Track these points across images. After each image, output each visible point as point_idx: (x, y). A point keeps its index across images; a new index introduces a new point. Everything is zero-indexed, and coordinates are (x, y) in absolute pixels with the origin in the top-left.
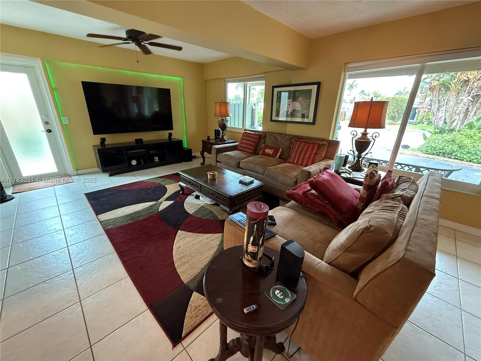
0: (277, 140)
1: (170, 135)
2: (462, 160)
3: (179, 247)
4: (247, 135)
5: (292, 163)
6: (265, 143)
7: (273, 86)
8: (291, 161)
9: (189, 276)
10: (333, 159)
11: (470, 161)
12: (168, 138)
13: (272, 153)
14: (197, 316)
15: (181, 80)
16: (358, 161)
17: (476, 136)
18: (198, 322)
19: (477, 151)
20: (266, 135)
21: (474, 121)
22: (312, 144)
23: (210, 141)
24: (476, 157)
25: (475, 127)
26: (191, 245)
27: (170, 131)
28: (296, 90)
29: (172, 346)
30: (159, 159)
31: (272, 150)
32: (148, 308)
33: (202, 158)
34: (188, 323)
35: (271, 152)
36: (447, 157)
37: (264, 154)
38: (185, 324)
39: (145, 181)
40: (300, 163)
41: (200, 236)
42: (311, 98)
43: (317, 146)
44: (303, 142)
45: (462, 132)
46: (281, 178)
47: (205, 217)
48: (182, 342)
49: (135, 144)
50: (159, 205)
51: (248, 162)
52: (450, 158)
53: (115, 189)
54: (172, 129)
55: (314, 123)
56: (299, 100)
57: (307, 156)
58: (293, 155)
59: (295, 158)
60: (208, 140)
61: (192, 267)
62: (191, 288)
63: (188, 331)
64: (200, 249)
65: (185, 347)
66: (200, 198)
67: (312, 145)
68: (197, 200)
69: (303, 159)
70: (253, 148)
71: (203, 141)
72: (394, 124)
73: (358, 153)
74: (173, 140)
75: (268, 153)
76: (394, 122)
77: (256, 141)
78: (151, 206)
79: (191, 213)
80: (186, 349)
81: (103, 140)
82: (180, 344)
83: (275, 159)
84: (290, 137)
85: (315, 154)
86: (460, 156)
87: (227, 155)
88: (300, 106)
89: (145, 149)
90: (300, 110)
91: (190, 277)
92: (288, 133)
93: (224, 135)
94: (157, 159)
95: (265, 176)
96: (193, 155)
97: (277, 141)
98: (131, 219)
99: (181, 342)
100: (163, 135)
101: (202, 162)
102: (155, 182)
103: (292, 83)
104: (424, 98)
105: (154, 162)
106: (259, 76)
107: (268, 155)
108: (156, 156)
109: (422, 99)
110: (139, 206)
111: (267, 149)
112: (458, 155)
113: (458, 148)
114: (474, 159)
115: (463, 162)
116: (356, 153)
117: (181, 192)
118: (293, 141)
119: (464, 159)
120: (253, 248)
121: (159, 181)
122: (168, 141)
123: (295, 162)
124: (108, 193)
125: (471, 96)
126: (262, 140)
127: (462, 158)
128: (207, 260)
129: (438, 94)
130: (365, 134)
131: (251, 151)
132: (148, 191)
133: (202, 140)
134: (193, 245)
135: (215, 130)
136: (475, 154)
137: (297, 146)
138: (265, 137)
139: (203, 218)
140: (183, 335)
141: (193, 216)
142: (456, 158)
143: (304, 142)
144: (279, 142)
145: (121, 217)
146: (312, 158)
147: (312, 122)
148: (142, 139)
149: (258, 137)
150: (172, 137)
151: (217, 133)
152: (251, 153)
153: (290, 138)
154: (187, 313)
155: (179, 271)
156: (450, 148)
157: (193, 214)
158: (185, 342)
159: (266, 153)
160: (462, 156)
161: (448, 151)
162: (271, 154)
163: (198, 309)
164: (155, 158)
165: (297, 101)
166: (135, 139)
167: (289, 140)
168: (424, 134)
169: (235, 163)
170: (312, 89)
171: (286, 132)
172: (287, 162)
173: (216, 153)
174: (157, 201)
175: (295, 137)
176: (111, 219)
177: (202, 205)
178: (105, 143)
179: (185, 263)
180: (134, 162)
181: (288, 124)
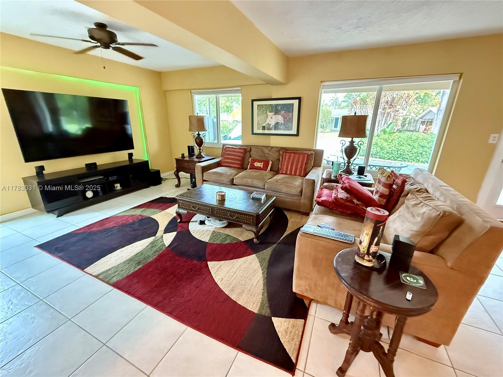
0: (264, 152)
1: (131, 155)
2: (384, 159)
3: (222, 279)
4: (226, 150)
5: (286, 174)
6: (251, 156)
7: (252, 100)
8: (284, 172)
9: (255, 305)
10: (320, 167)
11: (389, 159)
12: (128, 159)
13: (262, 166)
14: (293, 339)
15: (136, 89)
16: (348, 166)
17: (389, 139)
18: (298, 343)
19: (392, 151)
20: (251, 148)
21: (385, 128)
22: (302, 154)
23: (185, 159)
24: (393, 155)
25: (387, 133)
26: (233, 274)
27: (130, 151)
28: (278, 104)
29: (292, 376)
30: (121, 186)
31: (262, 163)
34: (290, 348)
35: (261, 165)
36: (374, 157)
37: (253, 167)
38: (287, 350)
39: (118, 215)
40: (293, 173)
41: (235, 262)
42: (293, 112)
43: (306, 156)
44: (292, 153)
45: (381, 137)
46: (285, 190)
47: (224, 241)
49: (85, 171)
50: (160, 240)
51: (243, 177)
52: (376, 158)
54: (133, 148)
56: (281, 113)
57: (299, 166)
58: (285, 166)
59: (287, 168)
60: (182, 157)
61: (251, 295)
62: (266, 315)
63: (295, 355)
64: (245, 275)
65: (303, 371)
66: (205, 222)
67: (301, 156)
68: (203, 226)
69: (296, 169)
70: (239, 162)
73: (347, 159)
74: (135, 162)
75: (258, 166)
77: (241, 155)
78: (152, 243)
79: (206, 241)
80: (306, 372)
81: (40, 169)
82: (296, 370)
83: (268, 172)
84: (277, 149)
85: (305, 164)
86: (382, 156)
87: (216, 173)
88: (283, 119)
89: (102, 176)
90: (283, 123)
91: (257, 305)
92: (272, 145)
93: (201, 151)
94: (118, 186)
95: (266, 190)
97: (265, 154)
98: (139, 263)
99: (296, 368)
100: (121, 156)
101: (177, 184)
102: (133, 214)
103: (273, 98)
104: (351, 110)
107: (259, 168)
108: (118, 183)
110: (135, 246)
111: (256, 163)
112: (381, 155)
113: (381, 150)
114: (391, 157)
115: (385, 160)
116: (346, 159)
118: (281, 152)
119: (385, 157)
120: (375, 249)
121: (138, 212)
122: (128, 163)
123: (288, 173)
125: (381, 108)
126: (248, 154)
127: (384, 157)
128: (261, 284)
130: (352, 142)
131: (238, 166)
132: (134, 226)
133: (175, 159)
134: (235, 273)
135: (189, 147)
136: (391, 153)
137: (287, 157)
138: (250, 151)
139: (223, 243)
140: (294, 361)
141: (212, 244)
142: (380, 157)
143: (294, 153)
144: (267, 155)
145: (121, 263)
146: (303, 168)
147: (296, 133)
148: (95, 163)
149: (242, 151)
150: (133, 158)
151: (191, 150)
152: (238, 168)
153: (278, 150)
154: (281, 339)
155: (241, 302)
157: (210, 242)
158: (300, 366)
159: (255, 167)
160: (384, 156)
161: (374, 153)
162: (262, 167)
163: (289, 332)
164: (116, 185)
165: (280, 115)
166: (87, 165)
167: (277, 152)
170: (293, 104)
171: (270, 145)
172: (280, 173)
173: (201, 171)
174: (155, 236)
175: (282, 149)
176: (110, 270)
177: (213, 230)
178: (43, 173)
179: (241, 294)
180: (89, 194)
181: (272, 137)
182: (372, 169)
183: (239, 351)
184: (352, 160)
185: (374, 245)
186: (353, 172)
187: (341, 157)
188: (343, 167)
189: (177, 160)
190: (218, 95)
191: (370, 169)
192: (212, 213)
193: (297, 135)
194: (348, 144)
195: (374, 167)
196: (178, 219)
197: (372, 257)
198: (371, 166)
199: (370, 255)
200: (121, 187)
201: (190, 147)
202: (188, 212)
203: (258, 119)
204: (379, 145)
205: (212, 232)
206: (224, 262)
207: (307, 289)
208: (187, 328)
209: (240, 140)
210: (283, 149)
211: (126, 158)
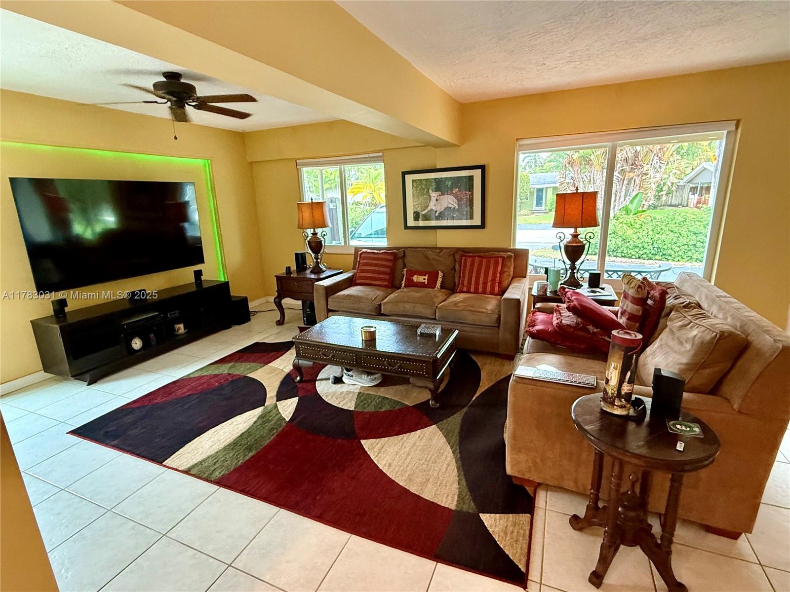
0: (428, 258)
1: (198, 274)
2: (630, 258)
3: (390, 464)
4: (363, 258)
5: (468, 292)
6: (405, 266)
7: (402, 172)
8: (465, 290)
9: (450, 498)
10: (525, 277)
11: (639, 258)
12: (194, 281)
13: (426, 281)
16: (573, 274)
17: (637, 223)
19: (644, 243)
20: (404, 252)
21: (628, 203)
22: (492, 257)
23: (292, 276)
24: (645, 251)
25: (632, 212)
26: (405, 456)
27: (198, 267)
28: (447, 178)
30: (185, 328)
31: (425, 276)
33: (277, 311)
35: (424, 279)
36: (612, 256)
37: (410, 284)
38: (510, 556)
39: (191, 376)
40: (480, 290)
41: (405, 438)
42: (473, 189)
43: (500, 260)
44: (476, 256)
45: (621, 220)
47: (381, 408)
48: (529, 578)
50: (274, 411)
51: (396, 302)
52: (616, 256)
54: (201, 261)
56: (454, 192)
57: (490, 278)
58: (466, 278)
59: (470, 283)
60: (287, 273)
61: (441, 484)
62: (471, 511)
63: (523, 562)
64: (426, 456)
65: (539, 582)
66: (344, 379)
67: (492, 260)
68: (339, 385)
69: (485, 283)
70: (387, 277)
73: (570, 263)
74: (205, 286)
75: (419, 282)
77: (390, 264)
78: (261, 417)
79: (351, 409)
80: (543, 583)
81: (61, 304)
82: (529, 582)
83: (437, 290)
84: (450, 252)
85: (500, 273)
86: (627, 253)
87: (347, 296)
88: (456, 201)
89: (156, 312)
90: (456, 208)
91: (453, 498)
92: (439, 245)
93: (319, 260)
94: (181, 328)
95: (438, 321)
97: (429, 260)
98: (249, 449)
99: (527, 579)
101: (279, 319)
102: (216, 372)
103: (438, 167)
105: (178, 335)
106: (371, 155)
107: (421, 285)
108: (180, 323)
110: (235, 423)
111: (415, 276)
112: (625, 252)
113: (623, 242)
114: (643, 254)
115: (633, 260)
116: (568, 262)
118: (457, 257)
119: (632, 255)
120: (629, 388)
121: (224, 369)
122: (194, 289)
123: (472, 290)
125: (618, 171)
126: (400, 262)
127: (630, 255)
128: (453, 468)
129: (579, 170)
130: (575, 236)
131: (386, 283)
132: (223, 392)
133: (275, 276)
135: (296, 255)
136: (642, 247)
137: (468, 264)
138: (404, 256)
139: (380, 410)
140: (523, 570)
141: (361, 412)
142: (623, 255)
143: (479, 256)
144: (434, 262)
145: (220, 451)
146: (498, 279)
147: (480, 224)
149: (391, 258)
150: (203, 278)
151: (300, 259)
152: (386, 286)
153: (452, 253)
155: (427, 495)
157: (356, 410)
159: (415, 282)
160: (629, 252)
161: (613, 248)
162: (426, 283)
163: (509, 532)
164: (177, 326)
165: (450, 195)
167: (449, 256)
170: (473, 176)
171: (436, 245)
172: (458, 291)
173: (325, 296)
174: (264, 406)
175: (458, 250)
176: (204, 460)
177: (358, 391)
178: (64, 310)
179: (423, 484)
180: (137, 344)
181: (438, 231)
182: (612, 276)
183: (437, 562)
184: (578, 263)
185: (626, 383)
186: (581, 283)
187: (559, 260)
188: (564, 276)
189: (279, 278)
190: (342, 166)
191: (608, 277)
192: (357, 363)
193: (483, 226)
194: (569, 238)
195: (615, 274)
196: (297, 377)
197: (625, 401)
198: (609, 272)
199: (623, 398)
200: (185, 330)
201: (300, 255)
202: (314, 363)
203: (414, 203)
204: (620, 233)
205: (357, 394)
206: (386, 439)
207: (529, 466)
208: (350, 537)
209: (385, 237)
210: (460, 250)
211: (192, 279)
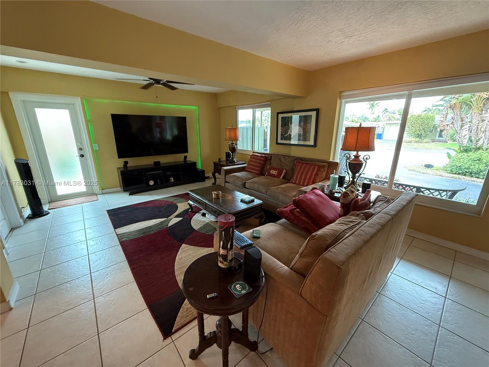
0: (281, 161)
1: (186, 157)
3: (181, 258)
4: (251, 157)
6: (270, 164)
7: (277, 113)
8: (294, 182)
12: (183, 160)
13: (276, 174)
14: (187, 316)
15: (196, 108)
16: (353, 181)
18: (188, 321)
20: (271, 156)
22: (313, 165)
23: (221, 163)
27: (185, 154)
29: (163, 339)
31: (276, 171)
32: (147, 308)
33: (213, 179)
34: (179, 321)
37: (269, 175)
38: (176, 321)
40: (301, 183)
41: (201, 249)
42: (311, 123)
43: (317, 167)
44: (304, 163)
46: (281, 197)
47: (208, 232)
48: (172, 336)
49: (153, 166)
50: (169, 221)
53: (132, 206)
54: (187, 152)
55: (315, 145)
56: (301, 124)
57: (308, 177)
58: (296, 175)
59: (297, 178)
60: (219, 161)
62: (184, 295)
63: (178, 327)
65: (173, 340)
66: (207, 215)
67: (312, 167)
68: (204, 217)
69: (305, 180)
70: (260, 169)
71: (215, 163)
72: (421, 142)
73: (352, 174)
74: (187, 162)
75: (273, 174)
76: (421, 140)
77: (262, 162)
78: (162, 222)
79: (196, 229)
80: (174, 342)
81: (126, 163)
82: (170, 337)
83: (279, 180)
85: (315, 175)
87: (235, 176)
88: (302, 130)
89: (162, 171)
90: (302, 134)
93: (233, 157)
94: (172, 179)
95: (268, 196)
96: (206, 175)
97: (281, 162)
98: (143, 233)
99: (170, 336)
100: (179, 158)
101: (213, 182)
102: (169, 200)
103: (294, 110)
104: (445, 117)
105: (170, 182)
106: (266, 103)
107: (273, 176)
108: (172, 177)
109: (443, 117)
111: (272, 170)
117: (190, 210)
118: (295, 162)
120: (223, 252)
122: (183, 163)
123: (297, 182)
124: (126, 210)
126: (268, 162)
129: (459, 112)
130: (357, 157)
131: (258, 172)
132: (161, 209)
133: (213, 162)
134: (193, 257)
135: (226, 153)
137: (299, 167)
138: (271, 159)
139: (206, 233)
140: (173, 331)
141: (198, 232)
143: (306, 164)
144: (283, 164)
145: (135, 231)
146: (312, 178)
147: (313, 144)
148: (160, 162)
149: (264, 159)
150: (187, 159)
151: (228, 155)
152: (257, 174)
153: (294, 160)
154: (179, 313)
156: (477, 166)
157: (198, 230)
158: (174, 337)
159: (271, 174)
163: (189, 310)
164: (171, 178)
165: (299, 126)
166: (154, 162)
167: (292, 161)
168: (448, 153)
169: (241, 183)
170: (312, 115)
172: (290, 182)
173: (224, 175)
174: (168, 218)
175: (298, 158)
177: (207, 222)
178: (127, 165)
180: (152, 183)
181: (292, 147)
184: (357, 175)
190: (254, 109)
194: (353, 158)
200: (174, 180)
203: (282, 130)
205: (206, 223)
206: (194, 247)
210: (300, 159)
211: (182, 159)
